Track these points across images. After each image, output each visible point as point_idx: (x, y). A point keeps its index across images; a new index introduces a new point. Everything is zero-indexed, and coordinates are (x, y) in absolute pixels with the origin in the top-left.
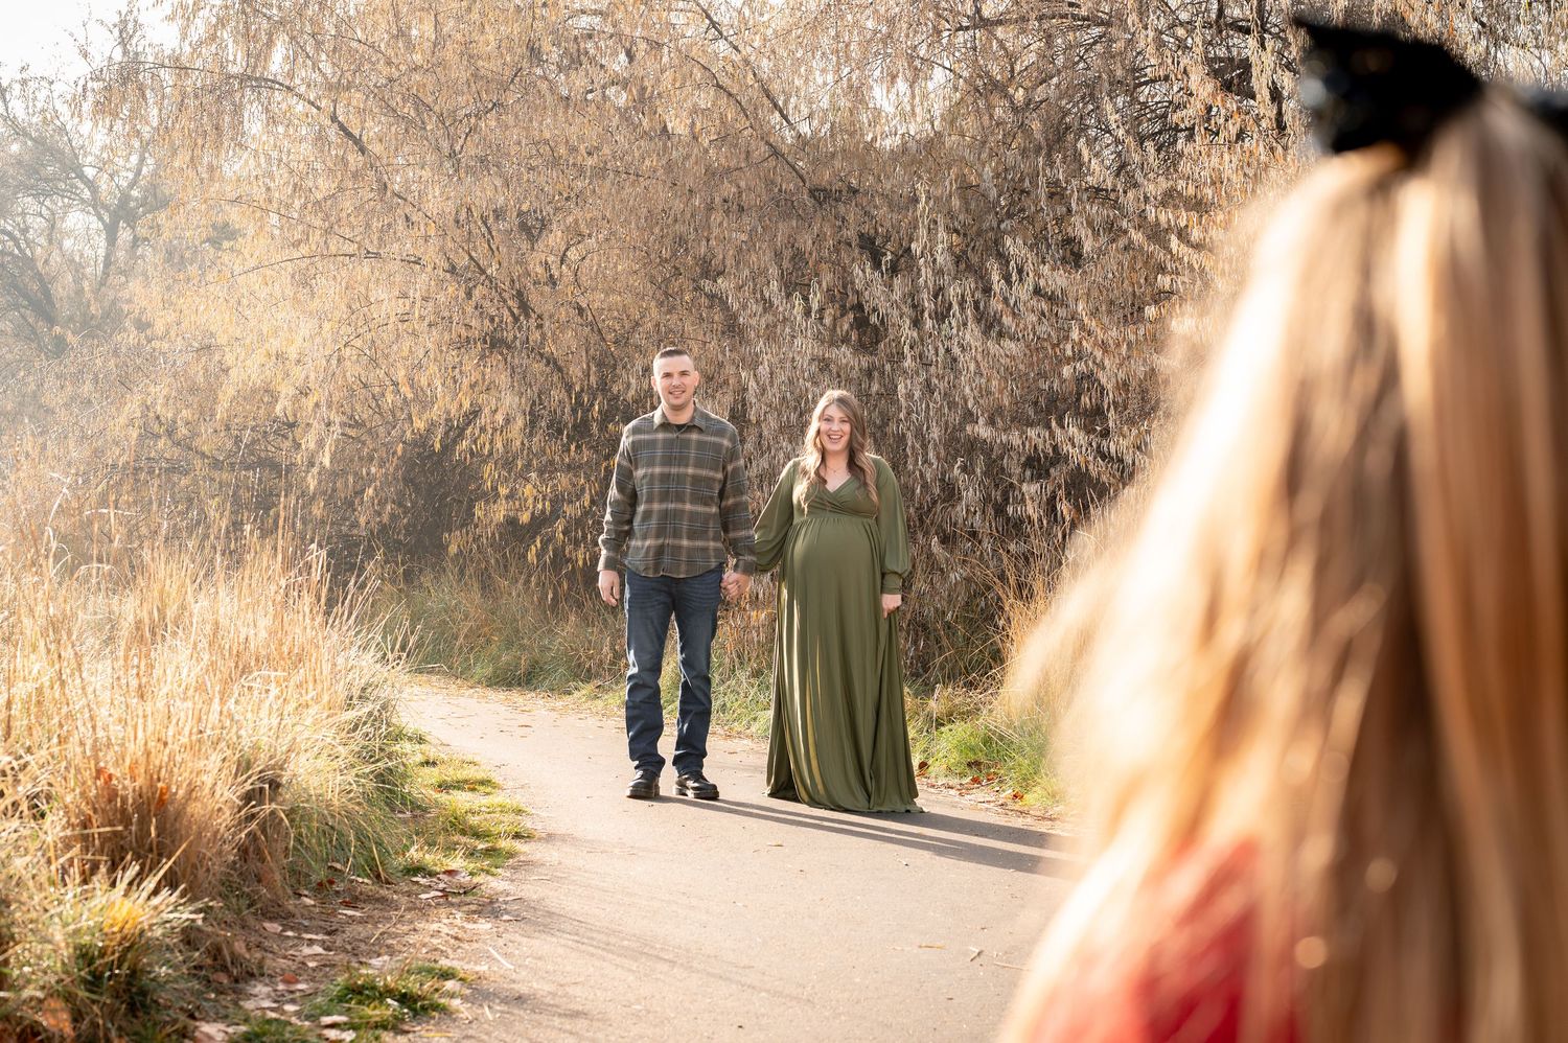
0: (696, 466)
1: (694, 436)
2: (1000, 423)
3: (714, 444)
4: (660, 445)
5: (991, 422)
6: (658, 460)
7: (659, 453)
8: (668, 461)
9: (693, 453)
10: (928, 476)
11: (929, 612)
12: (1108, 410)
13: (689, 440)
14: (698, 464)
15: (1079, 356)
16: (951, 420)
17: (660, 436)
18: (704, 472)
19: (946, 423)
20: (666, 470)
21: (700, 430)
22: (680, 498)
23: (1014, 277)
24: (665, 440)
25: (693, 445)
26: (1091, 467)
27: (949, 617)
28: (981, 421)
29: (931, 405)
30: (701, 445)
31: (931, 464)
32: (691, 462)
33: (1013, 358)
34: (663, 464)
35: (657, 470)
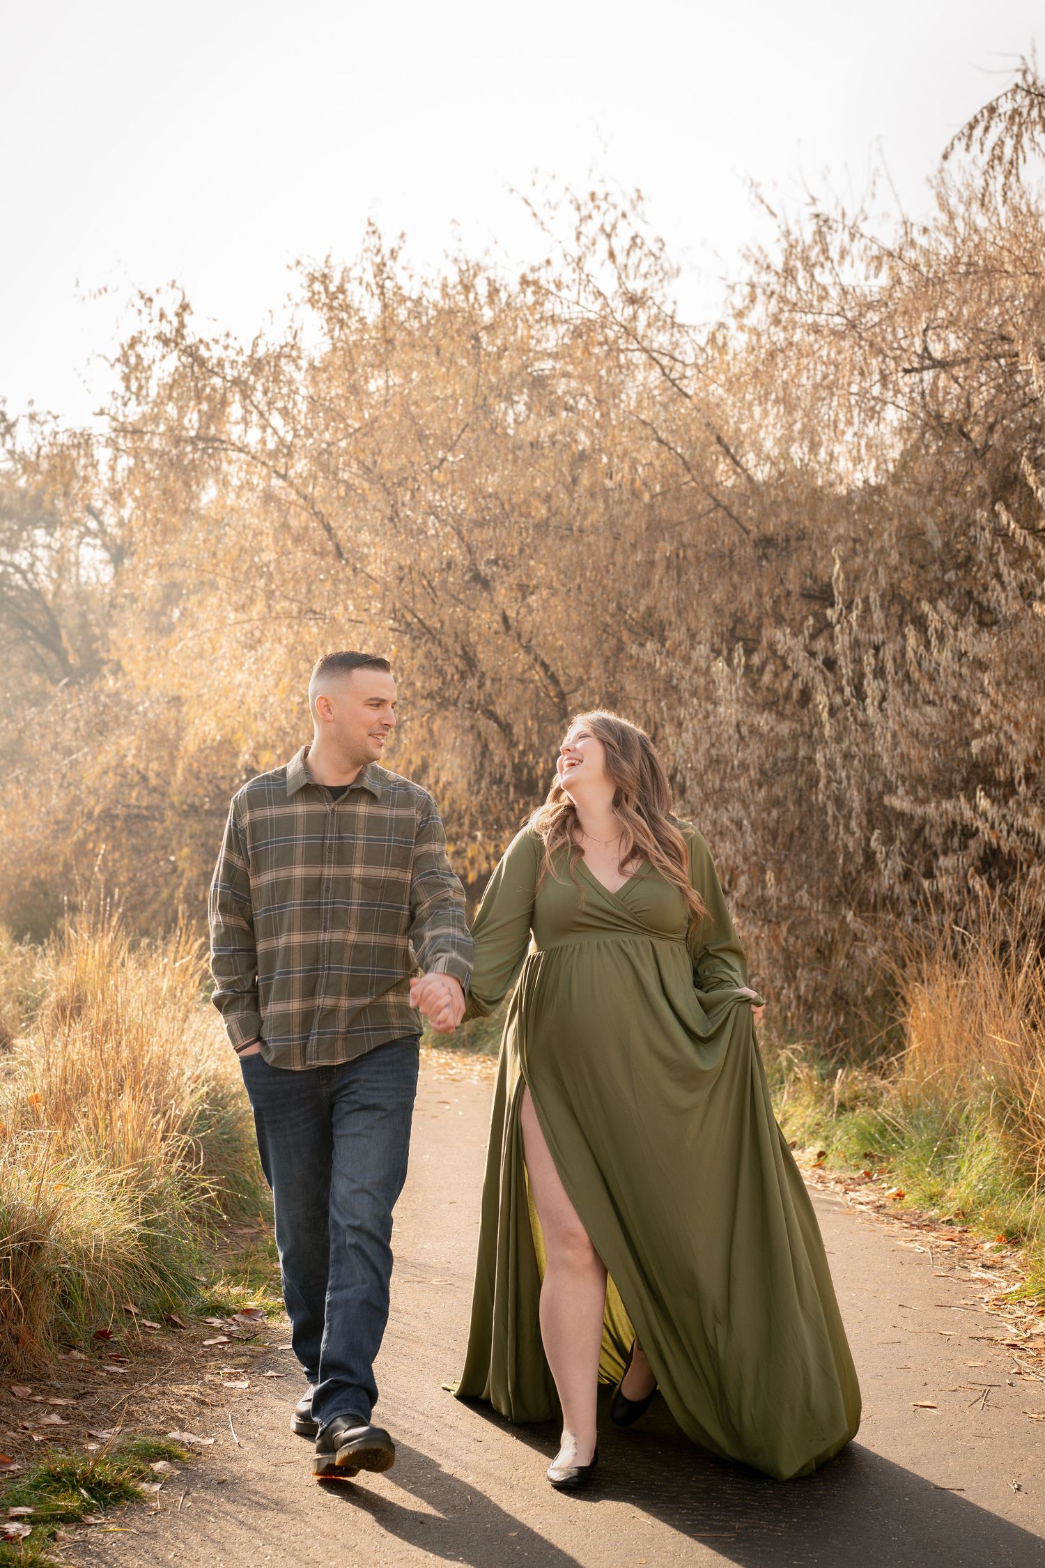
0: (367, 862)
1: (362, 809)
2: (921, 793)
3: (399, 820)
4: (300, 826)
5: (912, 791)
6: (299, 853)
7: (300, 840)
8: (317, 855)
9: (360, 840)
10: (851, 844)
11: (850, 988)
12: (1020, 784)
13: (353, 816)
14: (371, 859)
15: (989, 729)
16: (873, 788)
17: (300, 809)
18: (381, 873)
19: (868, 791)
20: (315, 871)
21: (372, 797)
22: (338, 920)
23: (934, 642)
24: (309, 817)
25: (361, 824)
26: (1002, 843)
27: (869, 991)
28: (901, 791)
29: (852, 773)
30: (375, 823)
31: (853, 834)
32: (359, 854)
33: (933, 725)
34: (309, 861)
35: (299, 872)
